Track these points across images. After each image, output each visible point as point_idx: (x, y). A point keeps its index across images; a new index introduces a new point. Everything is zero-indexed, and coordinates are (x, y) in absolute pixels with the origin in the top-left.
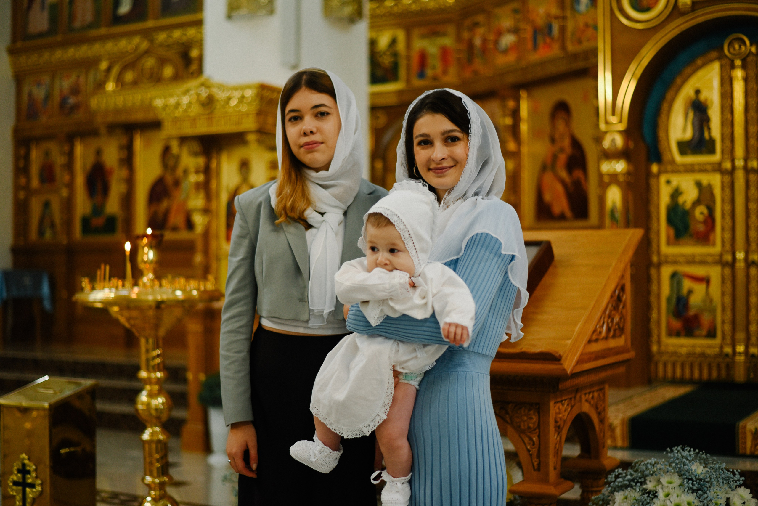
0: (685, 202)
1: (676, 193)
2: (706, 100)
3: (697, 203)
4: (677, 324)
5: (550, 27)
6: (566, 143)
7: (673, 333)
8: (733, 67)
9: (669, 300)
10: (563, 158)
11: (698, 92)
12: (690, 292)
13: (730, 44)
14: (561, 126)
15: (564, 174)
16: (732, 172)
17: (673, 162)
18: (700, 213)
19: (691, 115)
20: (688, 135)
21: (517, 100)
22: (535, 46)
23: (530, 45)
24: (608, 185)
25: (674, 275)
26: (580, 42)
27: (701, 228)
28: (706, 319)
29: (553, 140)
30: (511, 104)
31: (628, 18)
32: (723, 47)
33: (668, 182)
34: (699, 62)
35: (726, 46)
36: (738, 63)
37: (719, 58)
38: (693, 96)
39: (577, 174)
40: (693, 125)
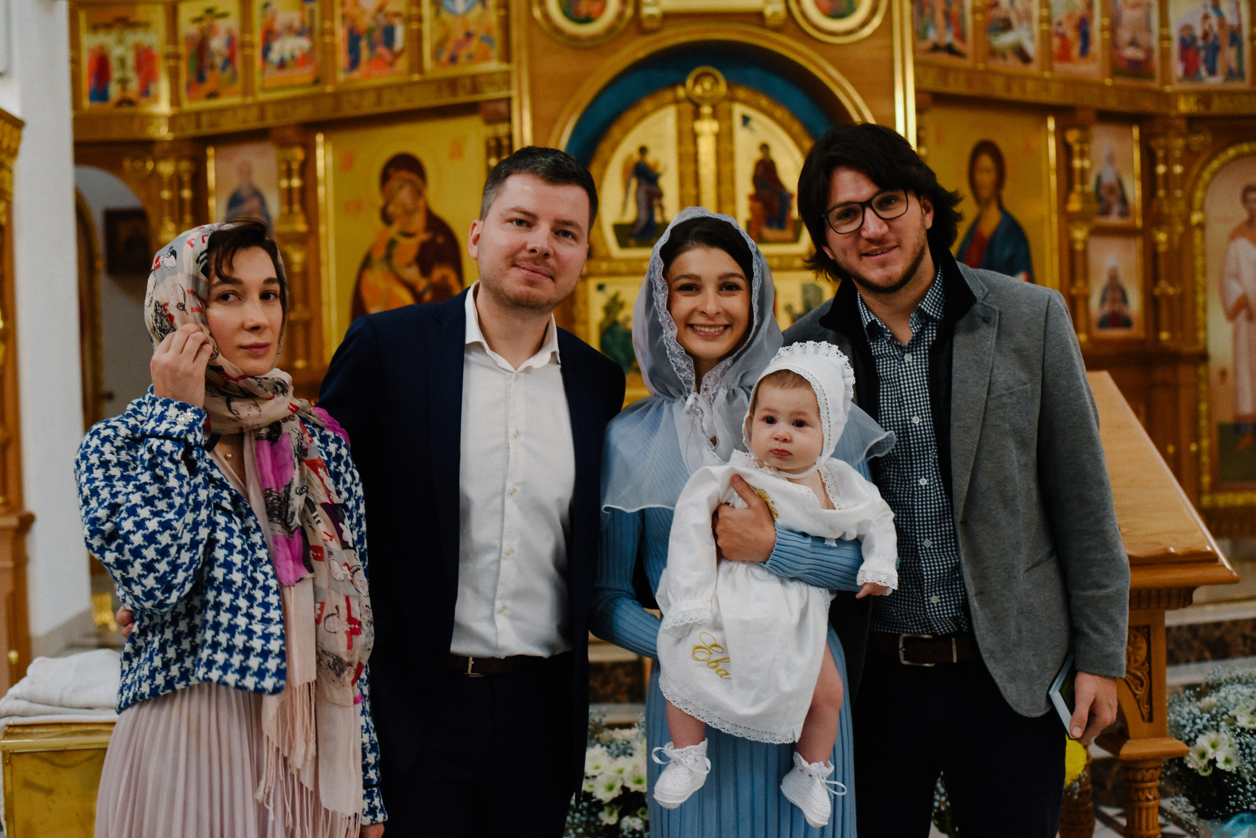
0: (628, 319)
1: (613, 306)
2: (657, 164)
5: (389, 34)
6: (418, 222)
8: (697, 116)
10: (409, 247)
11: (643, 150)
13: (697, 81)
14: (405, 195)
15: (412, 273)
17: (608, 258)
19: (634, 184)
20: (630, 215)
21: (310, 150)
22: (354, 63)
23: (342, 58)
26: (453, 60)
29: (387, 218)
30: (298, 154)
31: (558, 30)
32: (683, 84)
33: (601, 287)
34: (648, 105)
35: (689, 82)
36: (706, 110)
37: (677, 101)
38: (636, 157)
39: (439, 273)
40: (638, 202)
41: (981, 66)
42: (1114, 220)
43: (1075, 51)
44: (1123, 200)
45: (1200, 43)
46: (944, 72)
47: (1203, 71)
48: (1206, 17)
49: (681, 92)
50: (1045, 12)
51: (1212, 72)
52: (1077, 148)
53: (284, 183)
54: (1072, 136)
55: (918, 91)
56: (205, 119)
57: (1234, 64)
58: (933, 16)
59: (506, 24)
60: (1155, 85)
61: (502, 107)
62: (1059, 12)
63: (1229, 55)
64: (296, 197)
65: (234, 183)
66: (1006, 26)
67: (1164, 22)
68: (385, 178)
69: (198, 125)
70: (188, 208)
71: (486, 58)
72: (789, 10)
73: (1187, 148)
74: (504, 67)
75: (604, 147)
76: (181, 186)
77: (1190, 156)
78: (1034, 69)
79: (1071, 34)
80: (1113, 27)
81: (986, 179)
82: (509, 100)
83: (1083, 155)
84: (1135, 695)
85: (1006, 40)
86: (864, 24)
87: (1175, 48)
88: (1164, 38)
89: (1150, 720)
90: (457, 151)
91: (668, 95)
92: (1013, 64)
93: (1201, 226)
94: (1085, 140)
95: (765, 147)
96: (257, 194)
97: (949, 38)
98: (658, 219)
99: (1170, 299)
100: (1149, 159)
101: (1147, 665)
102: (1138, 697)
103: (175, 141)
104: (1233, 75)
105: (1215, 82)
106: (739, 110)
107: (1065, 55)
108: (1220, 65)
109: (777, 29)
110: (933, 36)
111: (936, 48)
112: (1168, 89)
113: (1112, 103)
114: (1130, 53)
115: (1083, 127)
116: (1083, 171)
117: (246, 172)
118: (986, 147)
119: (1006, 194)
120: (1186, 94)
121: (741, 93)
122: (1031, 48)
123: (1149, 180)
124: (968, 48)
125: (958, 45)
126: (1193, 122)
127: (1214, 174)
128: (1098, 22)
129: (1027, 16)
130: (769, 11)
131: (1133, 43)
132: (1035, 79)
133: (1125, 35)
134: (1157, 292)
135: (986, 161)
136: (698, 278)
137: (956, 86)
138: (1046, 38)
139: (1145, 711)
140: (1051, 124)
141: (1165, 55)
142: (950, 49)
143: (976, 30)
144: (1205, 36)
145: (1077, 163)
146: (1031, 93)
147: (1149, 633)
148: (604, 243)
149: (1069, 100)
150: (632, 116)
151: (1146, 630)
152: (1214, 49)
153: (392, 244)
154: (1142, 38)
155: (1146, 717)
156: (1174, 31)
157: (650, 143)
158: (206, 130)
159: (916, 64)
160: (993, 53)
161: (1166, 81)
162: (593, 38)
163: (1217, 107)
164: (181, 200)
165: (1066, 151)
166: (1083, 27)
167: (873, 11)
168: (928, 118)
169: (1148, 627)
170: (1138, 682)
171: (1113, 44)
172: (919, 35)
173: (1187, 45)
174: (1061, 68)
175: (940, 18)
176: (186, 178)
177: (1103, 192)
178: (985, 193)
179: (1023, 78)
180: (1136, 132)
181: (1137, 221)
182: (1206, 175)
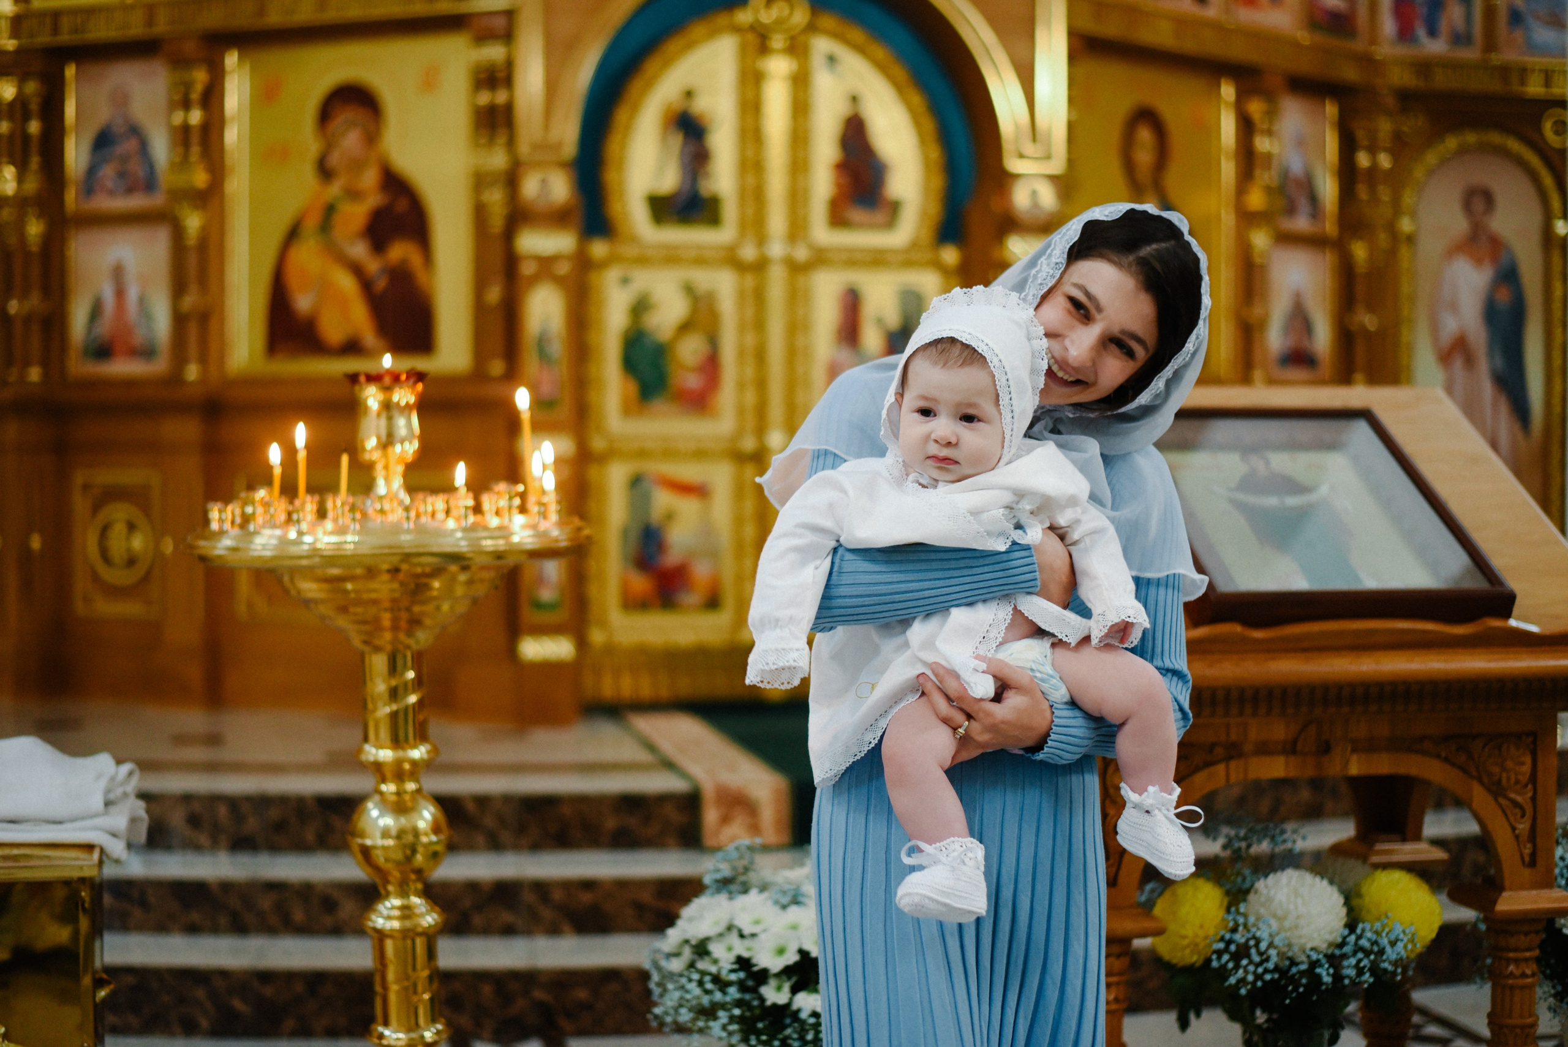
0: (659, 326)
1: (640, 308)
2: (705, 114)
3: (685, 327)
4: (641, 583)
6: (370, 178)
7: (633, 604)
8: (764, 49)
9: (625, 533)
10: (355, 213)
11: (689, 94)
12: (670, 516)
14: (351, 141)
15: (359, 250)
16: (760, 266)
17: (634, 239)
18: (690, 350)
19: (676, 139)
20: (669, 181)
21: (217, 72)
24: (535, 279)
25: (636, 482)
27: (692, 381)
28: (701, 571)
29: (325, 172)
30: (200, 77)
33: (625, 281)
34: (698, 30)
35: (758, 3)
36: (778, 42)
37: (737, 29)
38: (679, 104)
39: (400, 251)
40: (680, 164)
42: (1301, 223)
44: (1313, 199)
47: (1421, 32)
49: (741, 17)
51: (1433, 32)
52: (1261, 124)
53: (178, 118)
54: (1256, 108)
56: (65, 23)
57: (1460, 26)
60: (1359, 45)
61: (501, 23)
63: (1455, 13)
64: (195, 138)
65: (103, 115)
68: (325, 114)
69: (56, 31)
70: (34, 148)
73: (1396, 134)
75: (636, 86)
76: (26, 117)
81: (1144, 157)
82: (513, 14)
83: (1269, 133)
84: (1514, 829)
89: (1532, 863)
90: (429, 81)
91: (724, 20)
92: (1186, 5)
93: (1410, 239)
94: (1272, 113)
95: (854, 99)
96: (135, 131)
98: (704, 189)
99: (1368, 334)
100: (1348, 145)
101: (1530, 787)
102: (1517, 832)
103: (18, 51)
104: (1460, 39)
105: (1435, 47)
106: (822, 45)
108: (1444, 26)
112: (1378, 53)
113: (1305, 66)
115: (1269, 96)
116: (1269, 156)
117: (121, 99)
118: (1146, 116)
119: (1170, 180)
120: (1400, 61)
121: (828, 21)
123: (1347, 173)
126: (1407, 99)
127: (1430, 171)
132: (1216, 26)
134: (1353, 323)
135: (1145, 135)
137: (1114, 29)
139: (1527, 851)
140: (1228, 91)
141: (1374, 7)
145: (1262, 144)
146: (1204, 44)
147: (1534, 742)
148: (633, 220)
149: (1253, 57)
150: (675, 43)
151: (1530, 739)
152: (1437, 4)
153: (330, 210)
155: (1527, 859)
158: (65, 38)
161: (1373, 40)
163: (1442, 81)
164: (26, 138)
165: (1246, 127)
169: (1534, 734)
170: (1517, 811)
174: (1246, 15)
176: (34, 106)
177: (1289, 187)
178: (1145, 176)
179: (1194, 23)
180: (1331, 109)
181: (1330, 227)
182: (1419, 172)
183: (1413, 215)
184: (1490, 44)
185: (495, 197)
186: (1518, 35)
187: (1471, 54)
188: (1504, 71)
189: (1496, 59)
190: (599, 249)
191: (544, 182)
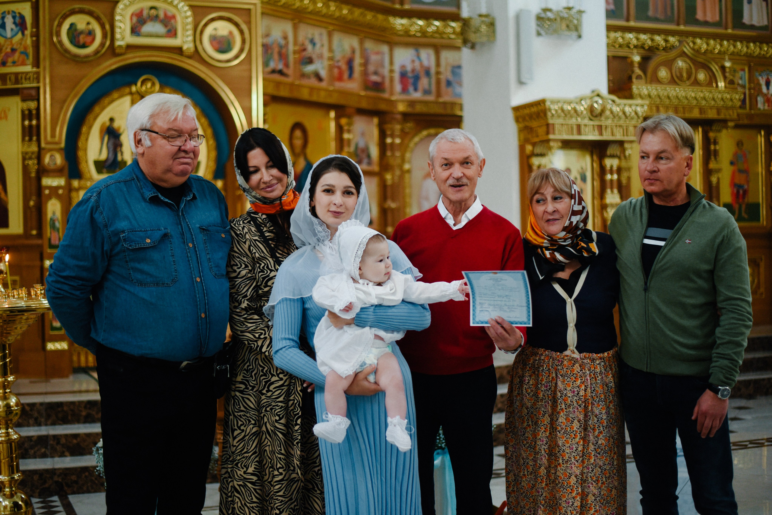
2: (119, 128)
11: (112, 120)
13: (143, 83)
17: (91, 178)
19: (106, 138)
24: (49, 197)
26: (4, 64)
31: (67, 51)
32: (136, 85)
34: (115, 95)
35: (139, 84)
37: (131, 93)
38: (108, 124)
40: (108, 148)
41: (297, 82)
42: (364, 167)
43: (346, 75)
44: (369, 156)
45: (410, 75)
46: (278, 84)
47: (411, 89)
48: (413, 61)
49: (134, 89)
50: (331, 55)
51: (416, 89)
52: (346, 128)
54: (344, 121)
55: (264, 95)
57: (426, 86)
58: (272, 54)
59: (36, 46)
60: (386, 95)
61: (33, 92)
62: (338, 55)
63: (424, 82)
66: (310, 61)
67: (391, 63)
71: (23, 64)
72: (196, 47)
73: (402, 130)
74: (35, 69)
75: (90, 117)
77: (404, 134)
78: (324, 85)
79: (344, 67)
80: (365, 64)
81: (298, 142)
82: (38, 89)
83: (349, 131)
85: (310, 68)
86: (237, 57)
87: (397, 76)
88: (392, 71)
90: (5, 116)
91: (127, 90)
92: (313, 82)
93: (409, 171)
94: (350, 124)
97: (280, 66)
98: (119, 158)
99: (392, 210)
100: (383, 135)
104: (427, 92)
105: (417, 95)
107: (340, 78)
108: (420, 87)
109: (190, 57)
110: (272, 65)
111: (273, 71)
112: (394, 98)
113: (364, 105)
114: (374, 78)
115: (349, 117)
116: (349, 141)
118: (298, 126)
119: (309, 151)
120: (402, 101)
122: (323, 73)
123: (383, 147)
124: (290, 71)
125: (285, 70)
126: (406, 116)
127: (416, 144)
128: (358, 61)
129: (321, 57)
130: (185, 47)
131: (376, 73)
132: (326, 90)
133: (371, 68)
134: (386, 206)
135: (298, 133)
136: (333, 186)
137: (284, 93)
138: (331, 68)
140: (332, 114)
141: (392, 80)
142: (281, 72)
143: (295, 63)
144: (413, 71)
145: (346, 136)
146: (322, 98)
148: (89, 172)
149: (342, 102)
150: (106, 100)
152: (417, 78)
154: (380, 70)
156: (397, 68)
157: (116, 116)
159: (264, 79)
160: (303, 75)
161: (392, 94)
162: (87, 56)
163: (419, 109)
165: (340, 129)
166: (350, 63)
167: (242, 50)
168: (268, 109)
171: (365, 73)
172: (266, 64)
173: (403, 75)
174: (338, 85)
175: (276, 56)
177: (359, 152)
178: (298, 150)
179: (319, 89)
180: (376, 120)
181: (375, 168)
182: (412, 145)
183: (410, 162)
184: (439, 95)
185: (32, 163)
186: (450, 89)
187: (431, 98)
188: (445, 104)
189: (441, 100)
190: (75, 183)
191: (51, 156)
